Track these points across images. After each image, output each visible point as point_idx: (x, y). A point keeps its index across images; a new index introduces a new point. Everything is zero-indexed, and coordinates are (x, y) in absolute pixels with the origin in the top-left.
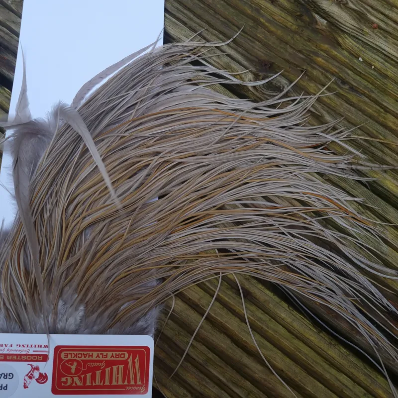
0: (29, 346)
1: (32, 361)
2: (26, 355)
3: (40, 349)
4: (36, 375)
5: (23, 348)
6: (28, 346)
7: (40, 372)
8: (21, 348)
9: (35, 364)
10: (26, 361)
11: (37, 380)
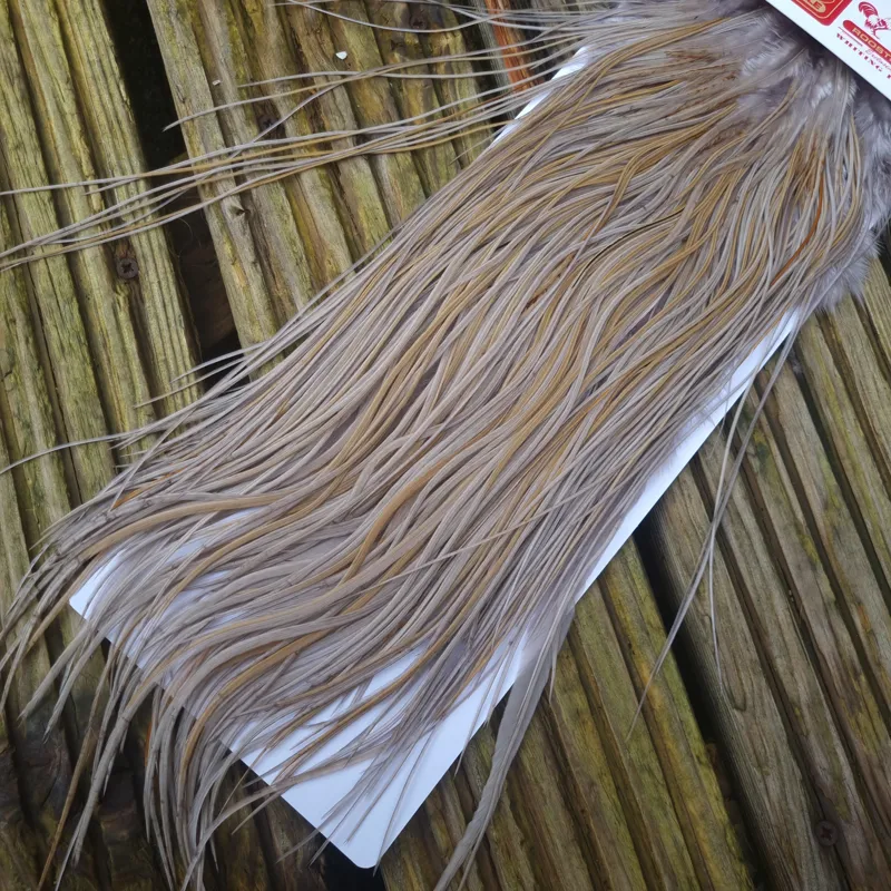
0: (863, 56)
1: (871, 38)
2: (874, 50)
3: (851, 41)
4: (873, 19)
5: (875, 61)
6: (866, 58)
7: (865, 18)
8: (877, 63)
9: (869, 31)
10: (878, 44)
11: (876, 14)
